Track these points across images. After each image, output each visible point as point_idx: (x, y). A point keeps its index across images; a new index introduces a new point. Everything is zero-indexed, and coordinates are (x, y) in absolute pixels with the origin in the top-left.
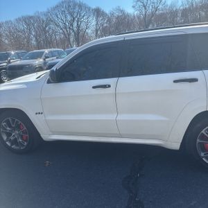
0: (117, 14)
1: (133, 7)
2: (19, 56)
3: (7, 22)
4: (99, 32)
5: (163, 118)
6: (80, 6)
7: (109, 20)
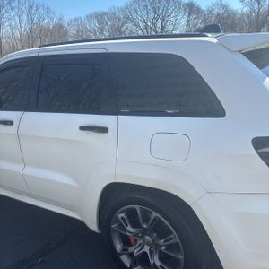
0: (216, 11)
5: (74, 184)
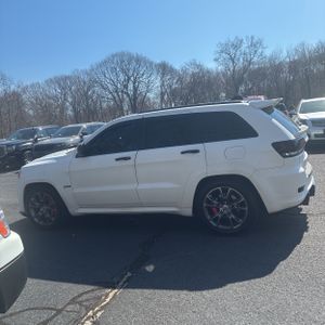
0: (191, 70)
1: (216, 60)
2: (48, 133)
3: (32, 86)
4: (166, 97)
6: (139, 60)
7: (180, 80)
